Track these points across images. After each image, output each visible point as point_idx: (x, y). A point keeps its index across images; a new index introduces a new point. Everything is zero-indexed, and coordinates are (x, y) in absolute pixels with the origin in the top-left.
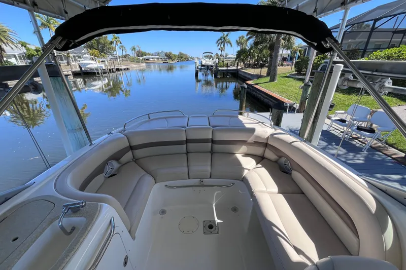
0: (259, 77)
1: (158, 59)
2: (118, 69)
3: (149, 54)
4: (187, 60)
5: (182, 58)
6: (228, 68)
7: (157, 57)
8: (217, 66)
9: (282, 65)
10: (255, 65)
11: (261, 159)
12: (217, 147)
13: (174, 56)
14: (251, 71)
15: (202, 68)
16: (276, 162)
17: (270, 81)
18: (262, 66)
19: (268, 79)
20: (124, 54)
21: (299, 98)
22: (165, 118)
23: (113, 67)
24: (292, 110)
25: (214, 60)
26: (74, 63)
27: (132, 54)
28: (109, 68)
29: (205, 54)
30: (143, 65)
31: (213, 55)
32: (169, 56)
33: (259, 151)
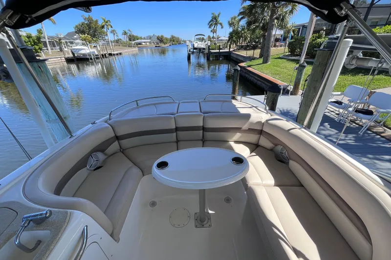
0: (251, 59)
1: (150, 43)
2: (110, 54)
3: (141, 38)
4: (179, 44)
5: (175, 41)
6: (221, 51)
7: (149, 41)
8: (209, 49)
9: (275, 46)
10: (248, 46)
11: (255, 147)
12: (209, 135)
13: (167, 39)
14: (243, 53)
15: (194, 51)
16: (272, 150)
17: (263, 63)
18: (254, 48)
19: (261, 60)
20: (116, 38)
21: (294, 79)
22: (154, 104)
23: (106, 52)
24: (286, 92)
25: (206, 43)
26: (66, 49)
27: (124, 39)
28: (102, 53)
29: (197, 37)
30: (135, 50)
31: (205, 38)
32: (161, 40)
33: (253, 138)
